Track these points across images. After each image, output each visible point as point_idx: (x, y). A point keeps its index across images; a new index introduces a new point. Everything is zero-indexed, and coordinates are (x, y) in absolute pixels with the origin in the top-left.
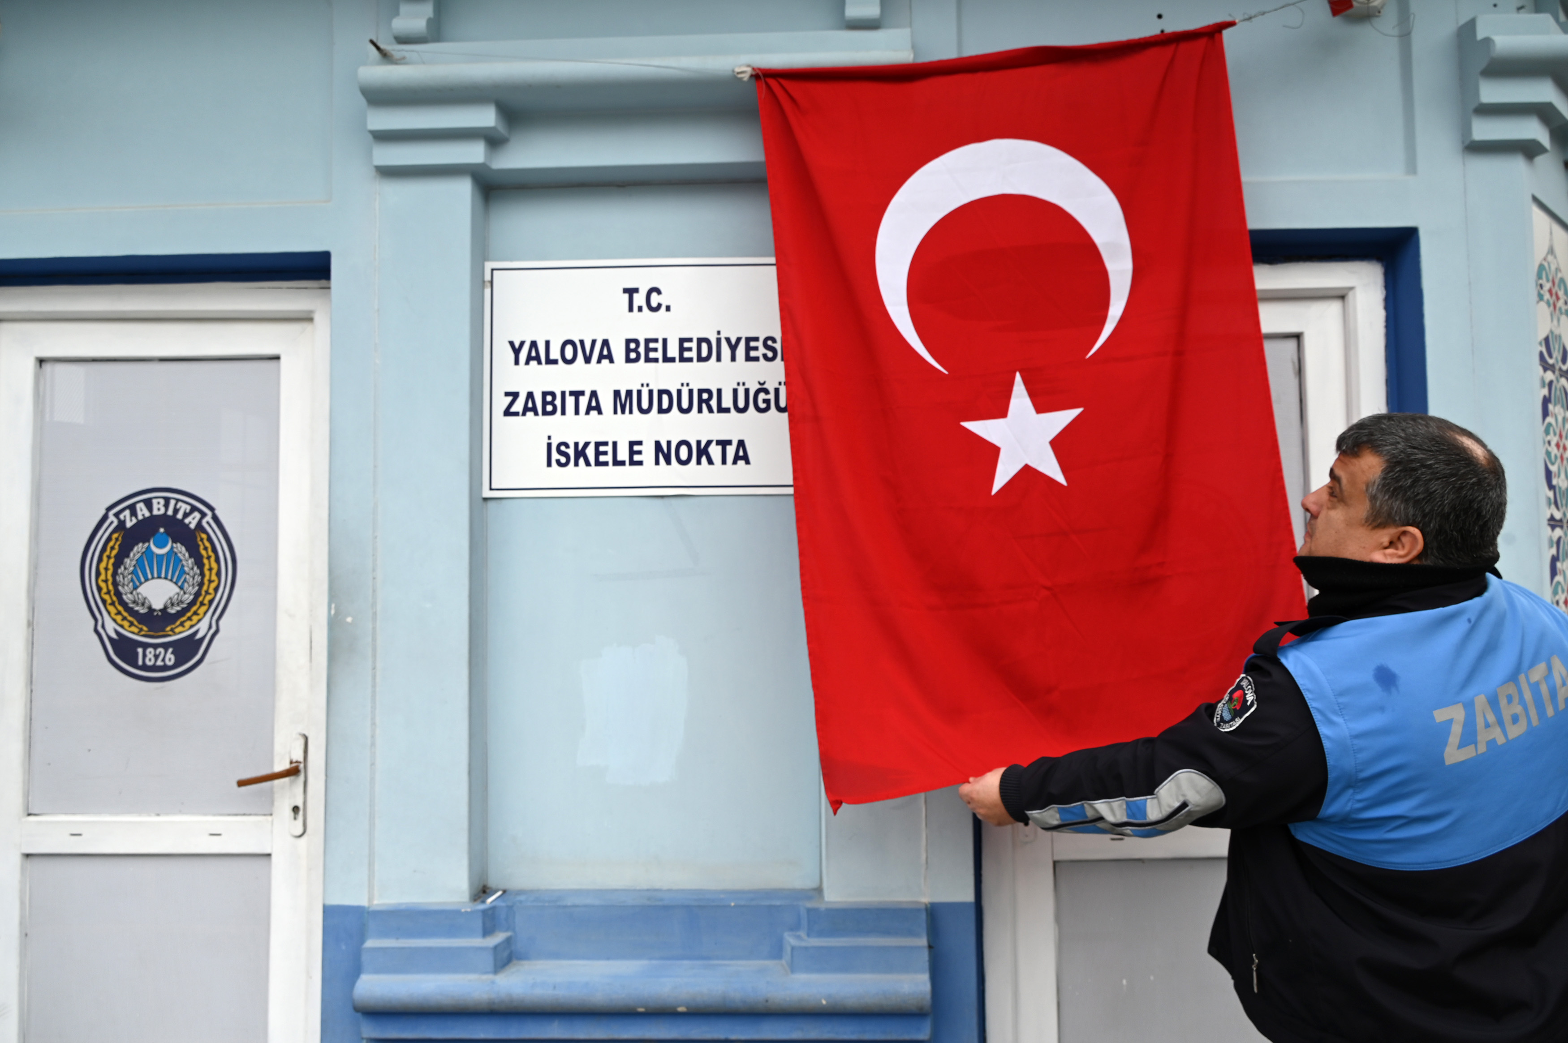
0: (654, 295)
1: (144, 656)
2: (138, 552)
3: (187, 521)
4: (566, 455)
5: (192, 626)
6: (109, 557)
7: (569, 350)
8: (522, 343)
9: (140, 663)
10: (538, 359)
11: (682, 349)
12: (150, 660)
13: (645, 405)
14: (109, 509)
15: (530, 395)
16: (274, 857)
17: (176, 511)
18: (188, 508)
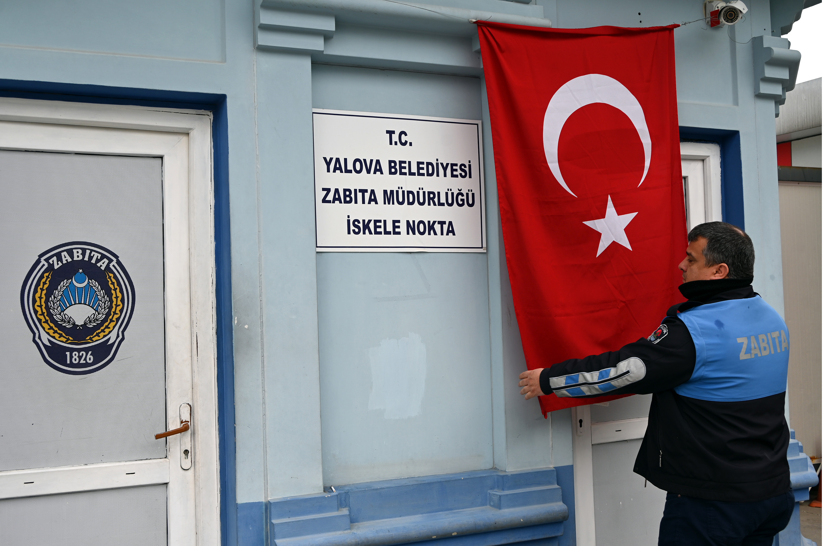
0: (403, 135)
1: (71, 357)
2: (64, 286)
3: (99, 265)
4: (358, 227)
5: (105, 336)
6: (42, 290)
7: (358, 164)
8: (331, 159)
9: (68, 362)
10: (340, 169)
11: (419, 168)
12: (75, 360)
13: (401, 200)
14: (41, 256)
15: (337, 191)
16: (170, 486)
17: (91, 258)
18: (100, 256)
